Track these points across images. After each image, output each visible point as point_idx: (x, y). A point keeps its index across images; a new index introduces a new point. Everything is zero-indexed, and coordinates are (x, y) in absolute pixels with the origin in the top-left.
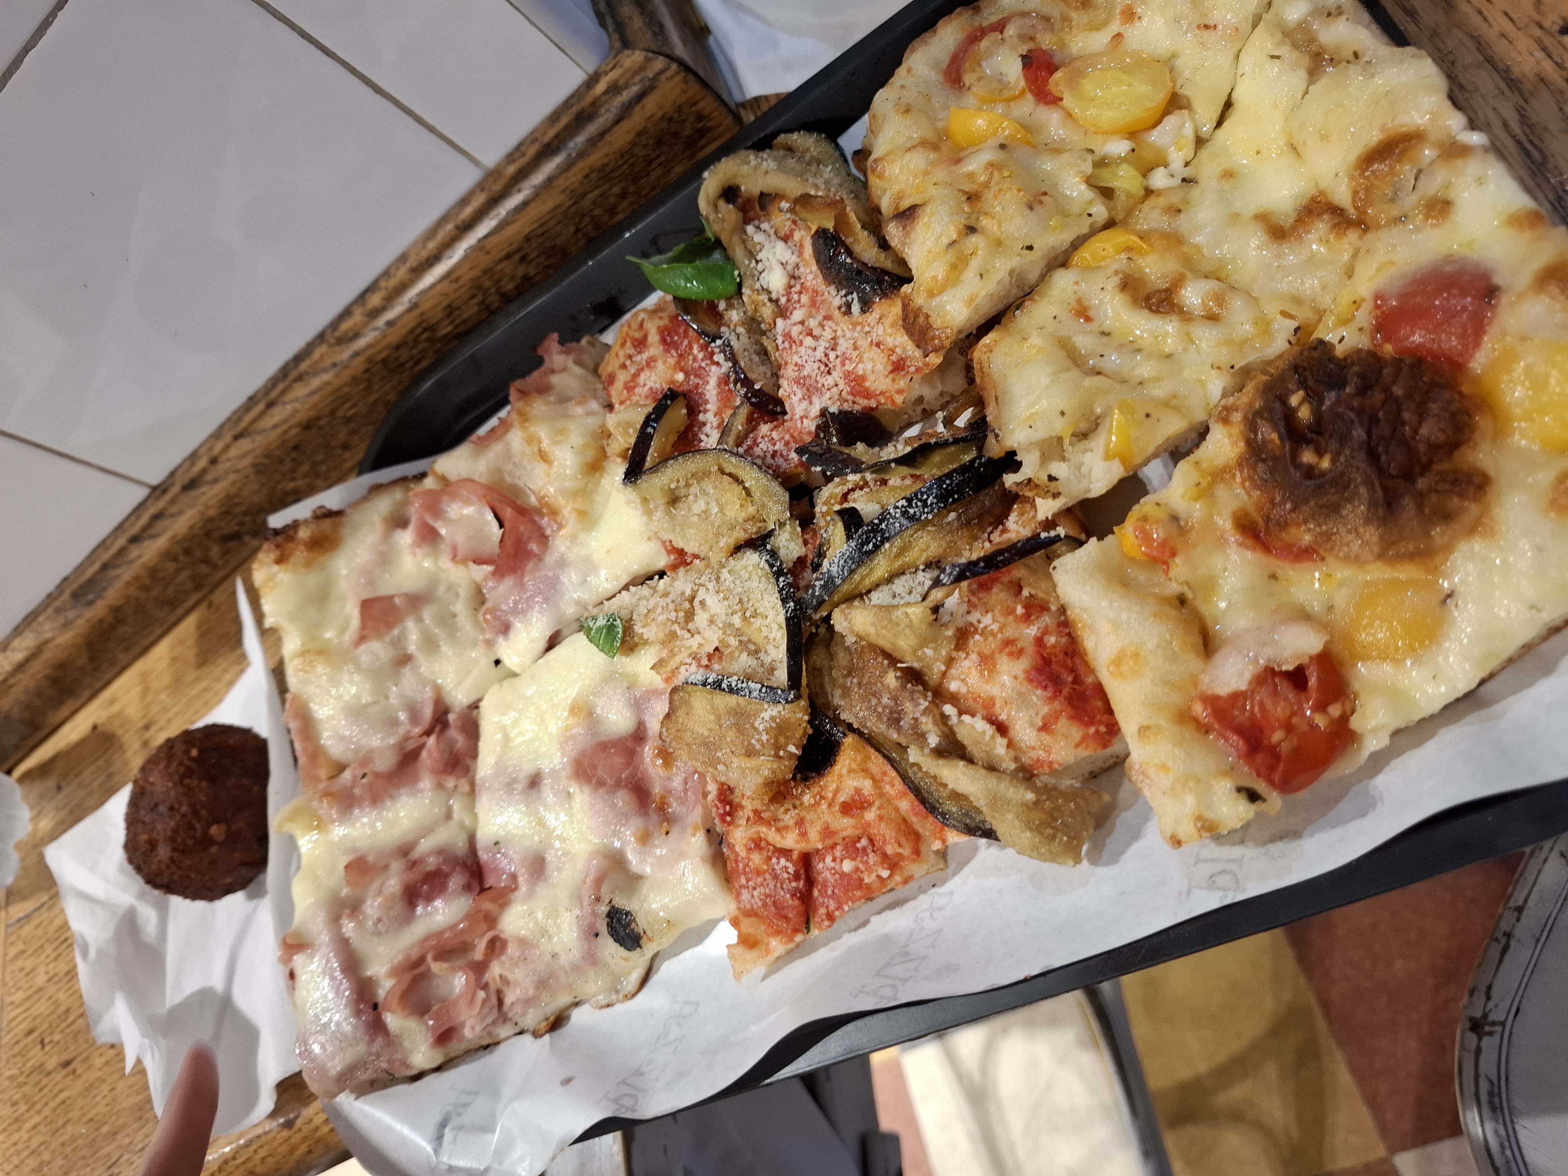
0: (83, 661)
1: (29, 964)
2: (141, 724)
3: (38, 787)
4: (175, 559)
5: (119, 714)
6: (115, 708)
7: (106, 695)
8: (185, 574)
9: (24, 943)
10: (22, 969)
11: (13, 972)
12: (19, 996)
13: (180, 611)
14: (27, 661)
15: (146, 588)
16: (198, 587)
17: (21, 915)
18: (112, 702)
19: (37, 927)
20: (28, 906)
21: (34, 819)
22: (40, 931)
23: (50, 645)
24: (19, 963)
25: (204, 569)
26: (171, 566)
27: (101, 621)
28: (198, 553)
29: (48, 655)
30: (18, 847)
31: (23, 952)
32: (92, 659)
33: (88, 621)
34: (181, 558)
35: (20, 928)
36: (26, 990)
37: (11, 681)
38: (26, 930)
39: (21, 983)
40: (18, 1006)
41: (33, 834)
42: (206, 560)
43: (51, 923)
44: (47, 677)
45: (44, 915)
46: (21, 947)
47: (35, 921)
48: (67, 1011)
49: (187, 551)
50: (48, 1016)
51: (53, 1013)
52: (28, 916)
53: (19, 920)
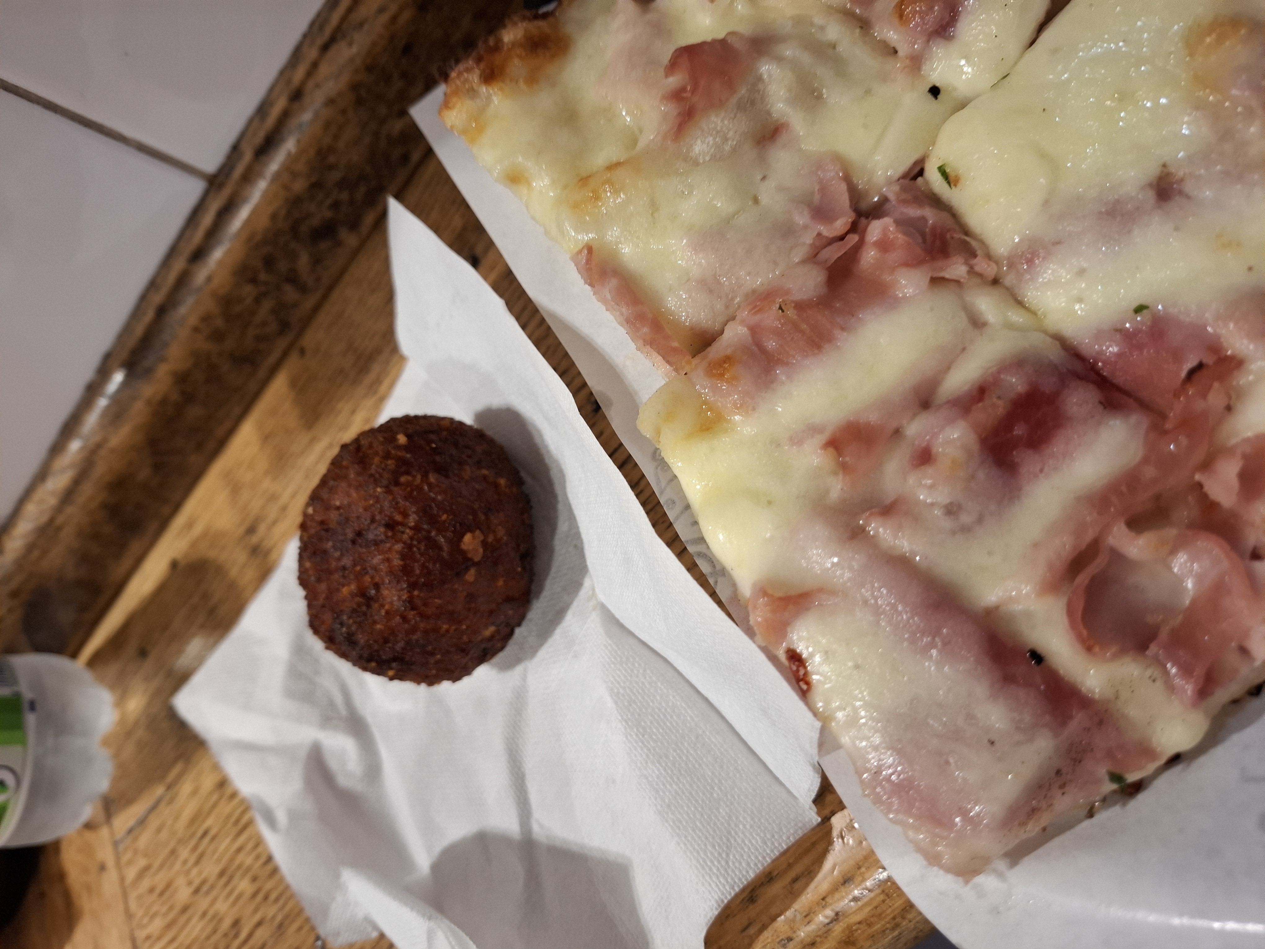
0: (144, 474)
1: (160, 880)
2: (242, 530)
3: (113, 669)
4: (253, 280)
5: (205, 534)
6: (198, 530)
7: (180, 520)
8: (267, 305)
9: (146, 855)
10: (151, 890)
11: (140, 897)
12: (158, 924)
13: (262, 373)
14: (77, 482)
15: (218, 336)
16: (284, 326)
17: (131, 823)
18: (190, 525)
19: (159, 830)
20: (137, 810)
21: (120, 703)
22: (164, 835)
23: (103, 452)
24: (146, 883)
25: (290, 293)
26: (249, 290)
27: (164, 402)
28: (283, 266)
29: (101, 469)
30: (106, 742)
31: (147, 868)
32: (157, 467)
33: (149, 402)
34: (263, 276)
35: (136, 839)
36: (165, 914)
37: (60, 520)
38: (144, 839)
39: (155, 909)
40: (159, 938)
41: (122, 721)
42: (293, 278)
43: (177, 818)
44: (104, 506)
45: (165, 812)
46: (142, 862)
47: (153, 823)
48: (236, 923)
49: (269, 262)
50: (208, 938)
51: (214, 931)
52: (142, 822)
53: (130, 831)
